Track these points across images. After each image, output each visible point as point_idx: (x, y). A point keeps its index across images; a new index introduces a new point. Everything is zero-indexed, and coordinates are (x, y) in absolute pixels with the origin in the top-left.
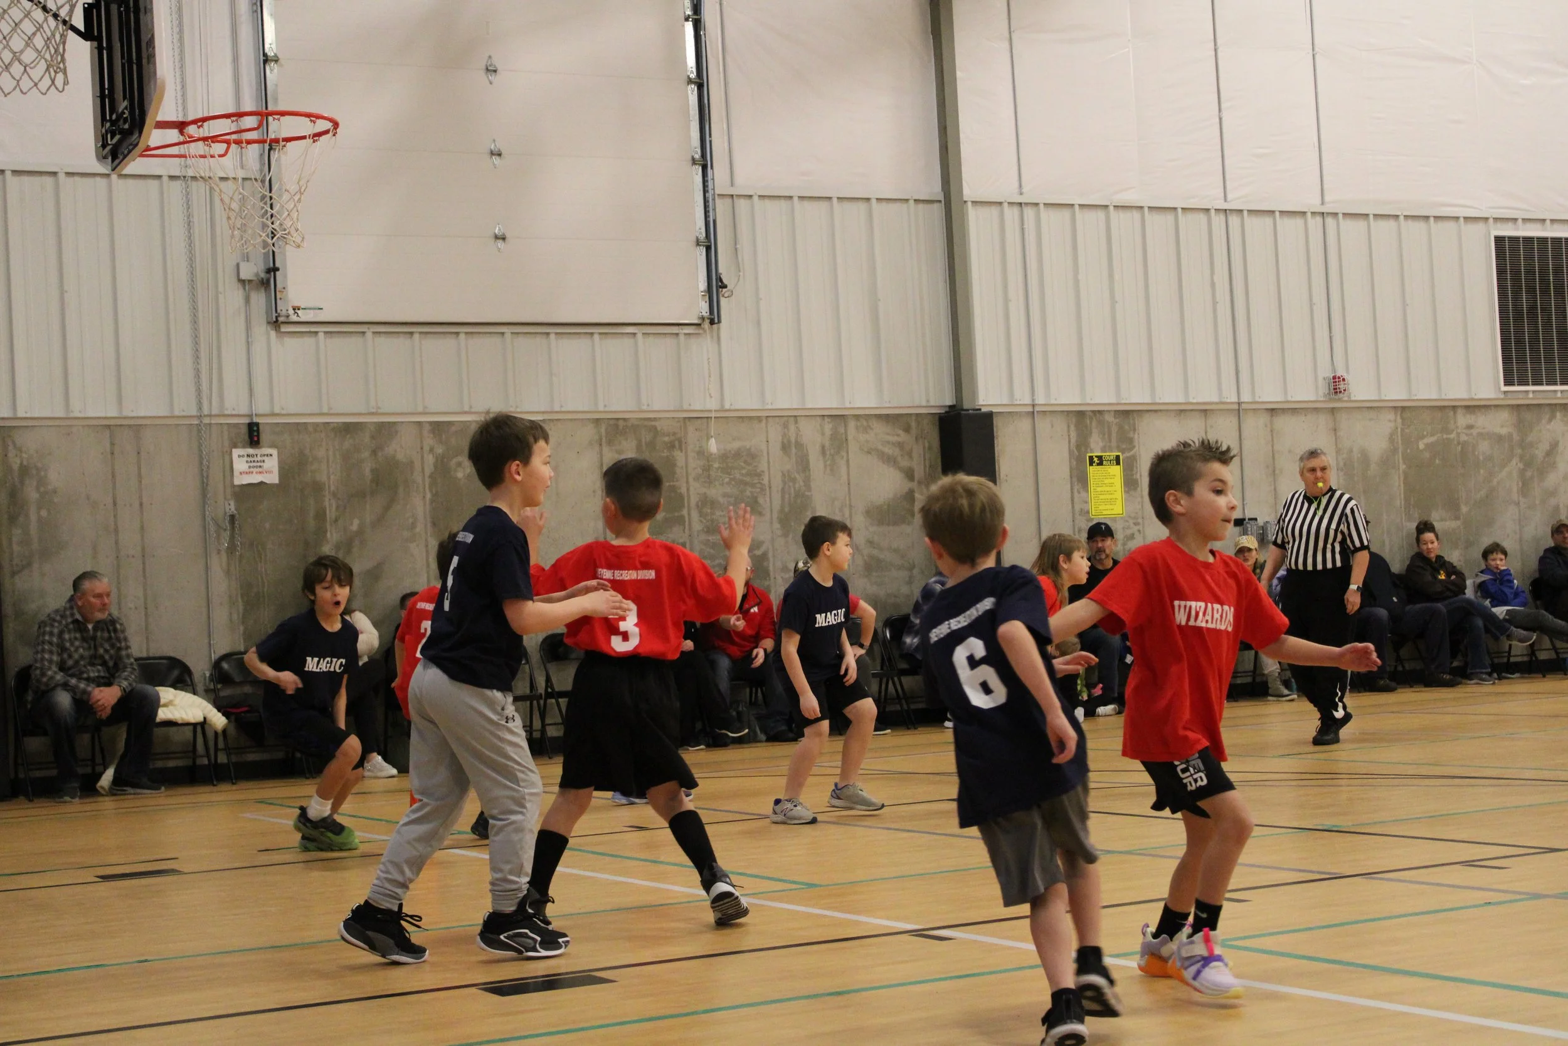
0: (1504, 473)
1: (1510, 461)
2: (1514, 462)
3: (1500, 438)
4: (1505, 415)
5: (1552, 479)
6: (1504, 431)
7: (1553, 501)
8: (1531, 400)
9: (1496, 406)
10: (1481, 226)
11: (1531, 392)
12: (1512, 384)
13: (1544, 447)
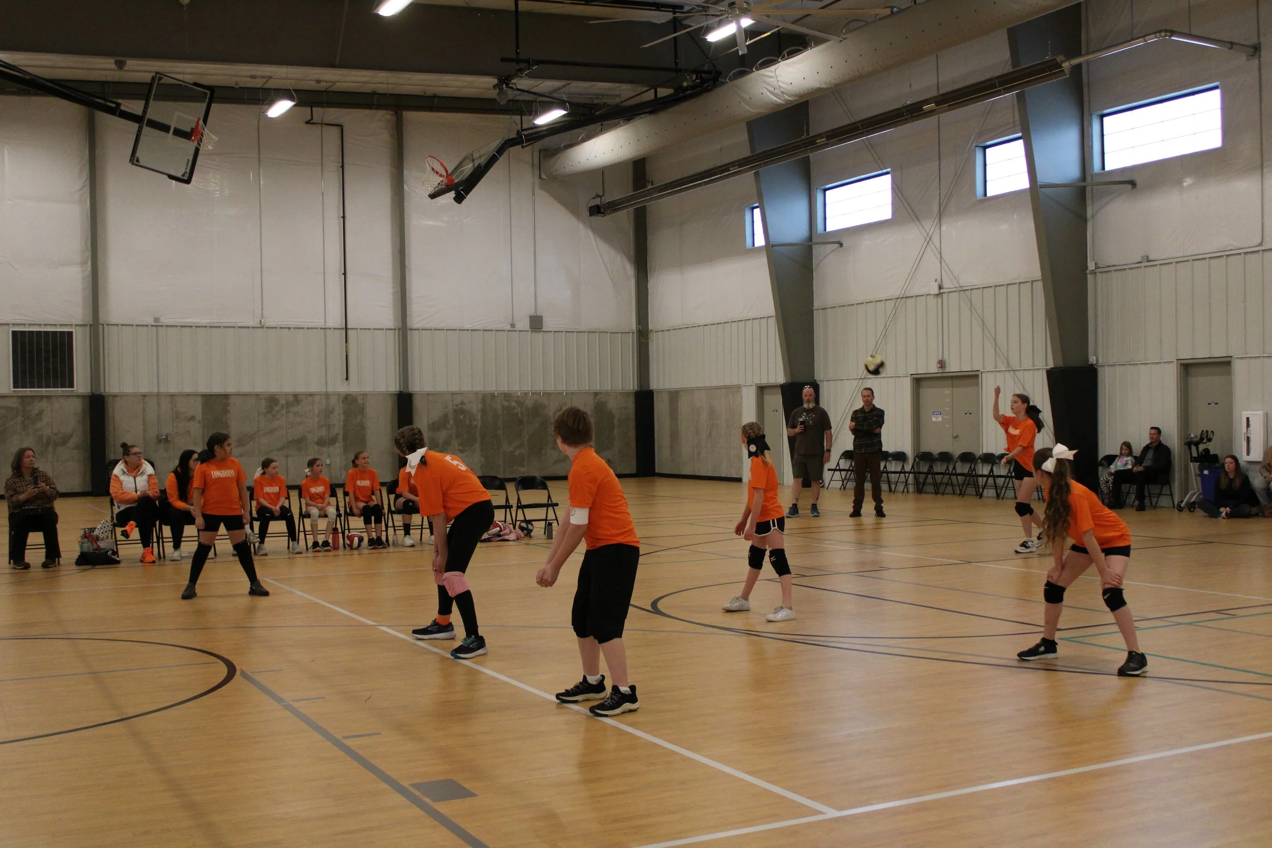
0: (12, 423)
1: (17, 416)
2: (19, 417)
3: (11, 409)
4: (15, 400)
5: (39, 425)
6: (14, 406)
7: (40, 433)
8: (28, 394)
9: (10, 396)
10: (6, 327)
11: (28, 391)
12: (18, 388)
13: (36, 411)
